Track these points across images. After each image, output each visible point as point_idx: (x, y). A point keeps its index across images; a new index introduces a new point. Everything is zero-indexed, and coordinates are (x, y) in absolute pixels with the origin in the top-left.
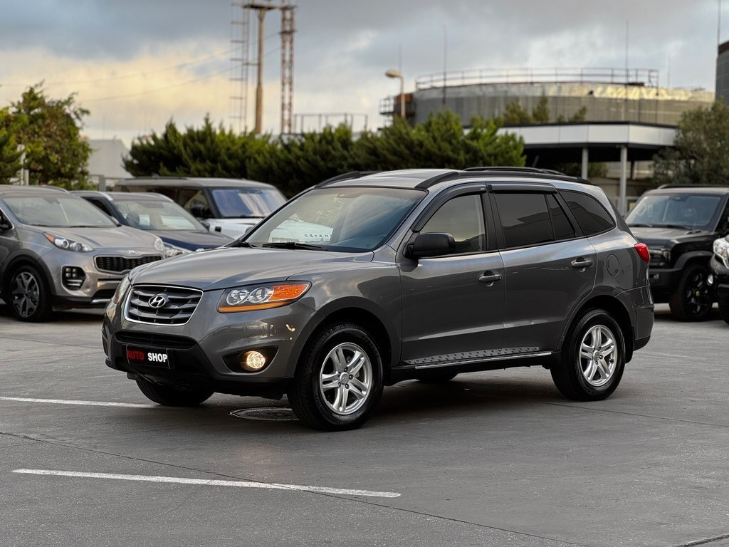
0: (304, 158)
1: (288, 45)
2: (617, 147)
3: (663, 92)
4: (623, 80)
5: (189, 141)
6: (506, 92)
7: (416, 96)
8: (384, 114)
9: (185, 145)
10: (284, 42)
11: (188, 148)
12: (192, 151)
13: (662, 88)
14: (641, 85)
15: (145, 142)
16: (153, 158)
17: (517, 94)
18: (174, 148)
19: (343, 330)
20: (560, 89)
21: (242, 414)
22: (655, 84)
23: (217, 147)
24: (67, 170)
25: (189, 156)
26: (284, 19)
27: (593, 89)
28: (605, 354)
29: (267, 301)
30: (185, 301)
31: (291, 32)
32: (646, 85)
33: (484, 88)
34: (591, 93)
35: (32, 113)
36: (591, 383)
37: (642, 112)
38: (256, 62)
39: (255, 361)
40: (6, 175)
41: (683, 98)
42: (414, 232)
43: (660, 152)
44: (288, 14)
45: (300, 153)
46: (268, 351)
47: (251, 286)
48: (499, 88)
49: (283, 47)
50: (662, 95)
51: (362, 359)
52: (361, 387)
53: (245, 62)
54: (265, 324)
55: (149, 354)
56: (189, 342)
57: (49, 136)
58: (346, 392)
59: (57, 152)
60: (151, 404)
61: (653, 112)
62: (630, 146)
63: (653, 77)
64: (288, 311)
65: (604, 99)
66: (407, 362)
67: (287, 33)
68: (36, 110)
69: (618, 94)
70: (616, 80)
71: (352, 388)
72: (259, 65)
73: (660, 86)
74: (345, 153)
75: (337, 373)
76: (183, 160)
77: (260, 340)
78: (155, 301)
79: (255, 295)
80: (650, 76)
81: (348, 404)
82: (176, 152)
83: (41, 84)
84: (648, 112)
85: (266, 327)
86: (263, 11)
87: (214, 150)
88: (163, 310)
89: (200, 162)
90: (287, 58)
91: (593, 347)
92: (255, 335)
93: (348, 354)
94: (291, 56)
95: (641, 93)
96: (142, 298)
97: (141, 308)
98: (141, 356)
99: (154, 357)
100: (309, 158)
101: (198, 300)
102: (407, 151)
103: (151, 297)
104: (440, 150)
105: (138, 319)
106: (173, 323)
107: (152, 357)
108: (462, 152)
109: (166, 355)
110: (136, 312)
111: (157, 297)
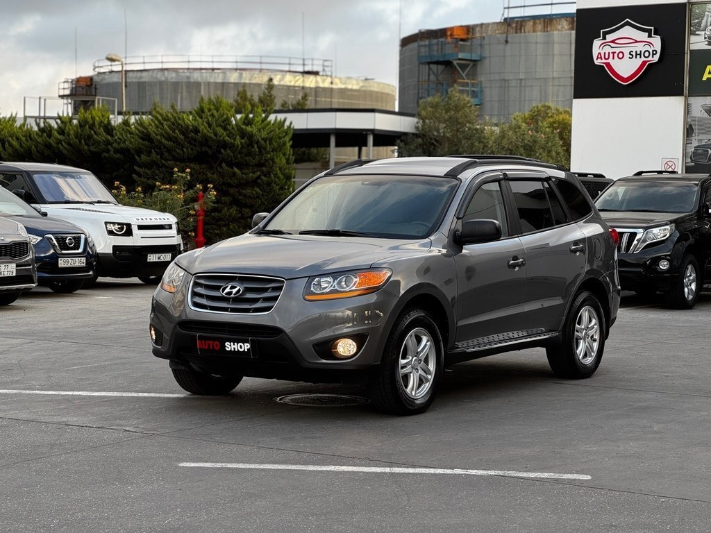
2: (364, 133)
3: (336, 81)
4: (300, 69)
6: (188, 77)
7: (96, 79)
8: (62, 97)
13: (336, 77)
14: (316, 73)
17: (200, 80)
19: (416, 316)
20: (241, 76)
21: (288, 399)
22: (329, 74)
27: (272, 77)
28: (591, 333)
29: (354, 288)
30: (265, 290)
32: (321, 73)
33: (166, 73)
34: (271, 80)
36: (582, 361)
37: (318, 99)
41: (355, 87)
42: (458, 218)
43: (402, 138)
46: (359, 338)
47: (335, 274)
48: (181, 73)
50: (336, 84)
51: (428, 343)
52: (427, 371)
54: (349, 313)
55: (227, 344)
56: (276, 331)
58: (417, 376)
60: (182, 394)
61: (329, 100)
62: (376, 132)
63: (327, 66)
64: (373, 298)
65: (283, 86)
69: (296, 82)
70: (293, 68)
71: (421, 372)
73: (334, 75)
74: (110, 138)
75: (410, 358)
78: (227, 290)
79: (339, 283)
80: (324, 66)
81: (418, 388)
84: (323, 99)
85: (350, 315)
88: (238, 300)
91: (583, 327)
93: (419, 340)
95: (317, 82)
96: (207, 287)
97: (209, 298)
98: (217, 345)
99: (233, 346)
100: (71, 142)
101: (280, 288)
102: (182, 137)
103: (222, 286)
104: (216, 135)
105: (207, 309)
106: (253, 312)
107: (230, 346)
108: (238, 137)
109: (248, 344)
110: (204, 301)
111: (230, 286)
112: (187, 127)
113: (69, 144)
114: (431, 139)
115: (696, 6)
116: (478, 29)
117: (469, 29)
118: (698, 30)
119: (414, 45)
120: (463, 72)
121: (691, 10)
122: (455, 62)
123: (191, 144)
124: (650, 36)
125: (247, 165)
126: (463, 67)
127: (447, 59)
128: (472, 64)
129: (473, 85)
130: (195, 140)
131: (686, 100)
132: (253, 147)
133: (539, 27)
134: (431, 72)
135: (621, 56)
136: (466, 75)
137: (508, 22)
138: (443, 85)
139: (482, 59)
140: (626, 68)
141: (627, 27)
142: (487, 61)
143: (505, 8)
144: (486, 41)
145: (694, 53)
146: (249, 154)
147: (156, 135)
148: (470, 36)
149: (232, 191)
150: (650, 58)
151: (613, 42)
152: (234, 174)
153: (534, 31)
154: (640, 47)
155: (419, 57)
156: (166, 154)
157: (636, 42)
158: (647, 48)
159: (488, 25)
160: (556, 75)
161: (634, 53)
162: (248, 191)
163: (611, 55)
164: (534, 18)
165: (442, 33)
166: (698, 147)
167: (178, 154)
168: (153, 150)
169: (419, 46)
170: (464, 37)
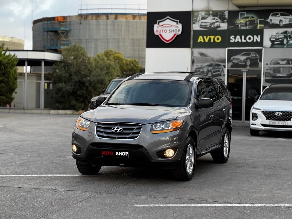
2: (40, 60)
28: (226, 145)
30: (133, 129)
36: (225, 156)
39: (170, 153)
41: (8, 40)
46: (174, 149)
47: (163, 122)
51: (192, 150)
54: (168, 138)
55: (117, 153)
56: (140, 147)
62: (45, 60)
75: (188, 157)
78: (115, 129)
88: (120, 134)
96: (104, 128)
97: (105, 133)
98: (112, 153)
99: (120, 154)
101: (140, 128)
103: (112, 128)
105: (105, 138)
106: (128, 139)
107: (118, 154)
109: (127, 153)
110: (104, 135)
111: (116, 128)
114: (67, 63)
115: (195, 13)
116: (68, 18)
117: (64, 18)
118: (196, 22)
119: (41, 23)
120: (63, 35)
121: (193, 14)
122: (59, 31)
124: (177, 24)
126: (63, 33)
127: (56, 30)
128: (66, 32)
129: (67, 41)
131: (192, 50)
132: (2, 66)
133: (94, 18)
134: (48, 35)
135: (166, 31)
136: (64, 37)
137: (81, 15)
138: (54, 40)
139: (70, 30)
140: (168, 36)
141: (168, 20)
142: (72, 31)
143: (79, 10)
144: (72, 23)
145: (194, 31)
148: (65, 20)
150: (177, 33)
151: (162, 25)
153: (92, 19)
154: (173, 28)
155: (43, 29)
157: (172, 26)
158: (176, 28)
159: (72, 16)
160: (101, 38)
161: (171, 31)
163: (162, 31)
164: (92, 14)
165: (53, 19)
166: (197, 68)
169: (43, 24)
170: (62, 21)
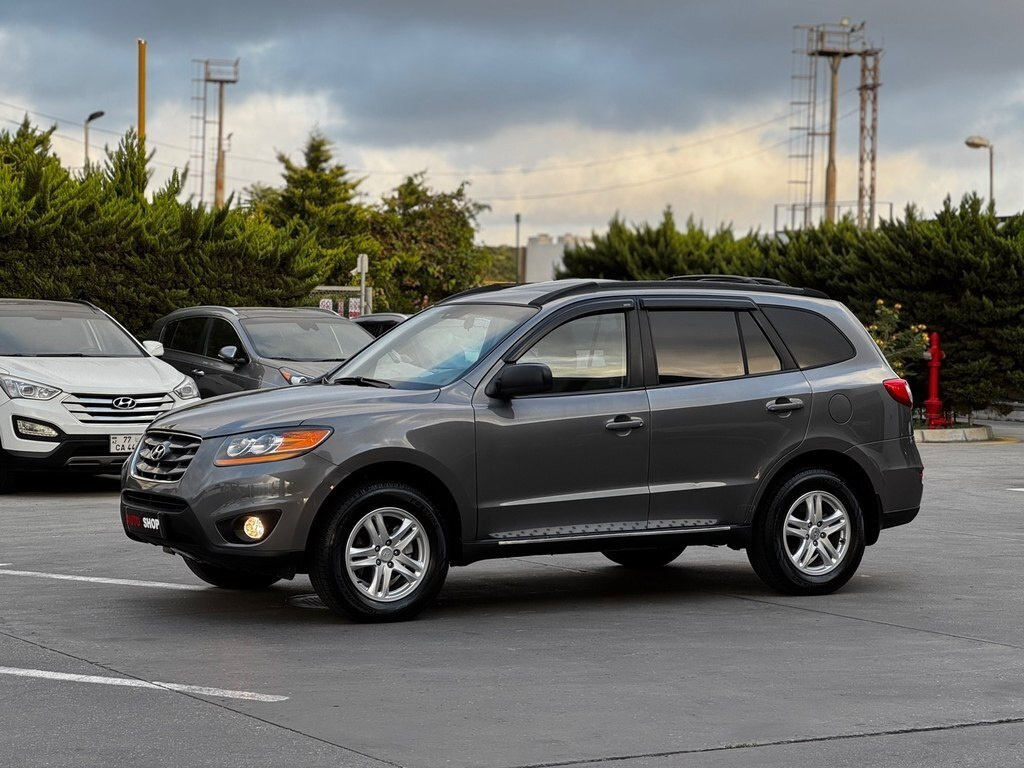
0: (784, 266)
1: (869, 107)
5: (637, 245)
9: (632, 250)
10: (863, 101)
11: (635, 254)
12: (641, 258)
15: (581, 244)
16: (592, 268)
18: (617, 253)
19: (382, 491)
23: (673, 251)
24: (451, 288)
25: (636, 264)
26: (864, 69)
28: (830, 531)
29: (273, 451)
31: (874, 87)
35: (411, 211)
36: (805, 571)
38: (827, 130)
39: (254, 528)
40: (296, 294)
44: (870, 61)
45: (779, 258)
46: (270, 517)
47: (257, 432)
49: (863, 109)
51: (414, 529)
52: (412, 566)
53: (811, 131)
54: (276, 481)
57: (432, 242)
58: (388, 572)
59: (438, 263)
64: (299, 464)
66: (493, 535)
67: (868, 89)
68: (416, 208)
71: (398, 567)
72: (832, 135)
74: (838, 258)
75: (374, 546)
76: (629, 269)
77: (267, 501)
78: (156, 451)
81: (392, 588)
82: (619, 259)
83: (422, 174)
85: (277, 485)
86: (837, 59)
87: (669, 257)
88: (162, 463)
89: (651, 273)
90: (868, 123)
91: (809, 521)
92: (261, 494)
93: (392, 523)
94: (874, 120)
100: (792, 266)
102: (909, 254)
104: (955, 251)
108: (987, 254)
112: (917, 241)
113: (789, 269)
123: (922, 264)
125: (1003, 295)
130: (928, 259)
132: (1010, 267)
146: (1003, 278)
147: (876, 251)
149: (983, 332)
152: (983, 307)
156: (888, 279)
162: (1005, 332)
167: (904, 279)
168: (871, 275)
